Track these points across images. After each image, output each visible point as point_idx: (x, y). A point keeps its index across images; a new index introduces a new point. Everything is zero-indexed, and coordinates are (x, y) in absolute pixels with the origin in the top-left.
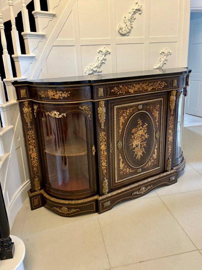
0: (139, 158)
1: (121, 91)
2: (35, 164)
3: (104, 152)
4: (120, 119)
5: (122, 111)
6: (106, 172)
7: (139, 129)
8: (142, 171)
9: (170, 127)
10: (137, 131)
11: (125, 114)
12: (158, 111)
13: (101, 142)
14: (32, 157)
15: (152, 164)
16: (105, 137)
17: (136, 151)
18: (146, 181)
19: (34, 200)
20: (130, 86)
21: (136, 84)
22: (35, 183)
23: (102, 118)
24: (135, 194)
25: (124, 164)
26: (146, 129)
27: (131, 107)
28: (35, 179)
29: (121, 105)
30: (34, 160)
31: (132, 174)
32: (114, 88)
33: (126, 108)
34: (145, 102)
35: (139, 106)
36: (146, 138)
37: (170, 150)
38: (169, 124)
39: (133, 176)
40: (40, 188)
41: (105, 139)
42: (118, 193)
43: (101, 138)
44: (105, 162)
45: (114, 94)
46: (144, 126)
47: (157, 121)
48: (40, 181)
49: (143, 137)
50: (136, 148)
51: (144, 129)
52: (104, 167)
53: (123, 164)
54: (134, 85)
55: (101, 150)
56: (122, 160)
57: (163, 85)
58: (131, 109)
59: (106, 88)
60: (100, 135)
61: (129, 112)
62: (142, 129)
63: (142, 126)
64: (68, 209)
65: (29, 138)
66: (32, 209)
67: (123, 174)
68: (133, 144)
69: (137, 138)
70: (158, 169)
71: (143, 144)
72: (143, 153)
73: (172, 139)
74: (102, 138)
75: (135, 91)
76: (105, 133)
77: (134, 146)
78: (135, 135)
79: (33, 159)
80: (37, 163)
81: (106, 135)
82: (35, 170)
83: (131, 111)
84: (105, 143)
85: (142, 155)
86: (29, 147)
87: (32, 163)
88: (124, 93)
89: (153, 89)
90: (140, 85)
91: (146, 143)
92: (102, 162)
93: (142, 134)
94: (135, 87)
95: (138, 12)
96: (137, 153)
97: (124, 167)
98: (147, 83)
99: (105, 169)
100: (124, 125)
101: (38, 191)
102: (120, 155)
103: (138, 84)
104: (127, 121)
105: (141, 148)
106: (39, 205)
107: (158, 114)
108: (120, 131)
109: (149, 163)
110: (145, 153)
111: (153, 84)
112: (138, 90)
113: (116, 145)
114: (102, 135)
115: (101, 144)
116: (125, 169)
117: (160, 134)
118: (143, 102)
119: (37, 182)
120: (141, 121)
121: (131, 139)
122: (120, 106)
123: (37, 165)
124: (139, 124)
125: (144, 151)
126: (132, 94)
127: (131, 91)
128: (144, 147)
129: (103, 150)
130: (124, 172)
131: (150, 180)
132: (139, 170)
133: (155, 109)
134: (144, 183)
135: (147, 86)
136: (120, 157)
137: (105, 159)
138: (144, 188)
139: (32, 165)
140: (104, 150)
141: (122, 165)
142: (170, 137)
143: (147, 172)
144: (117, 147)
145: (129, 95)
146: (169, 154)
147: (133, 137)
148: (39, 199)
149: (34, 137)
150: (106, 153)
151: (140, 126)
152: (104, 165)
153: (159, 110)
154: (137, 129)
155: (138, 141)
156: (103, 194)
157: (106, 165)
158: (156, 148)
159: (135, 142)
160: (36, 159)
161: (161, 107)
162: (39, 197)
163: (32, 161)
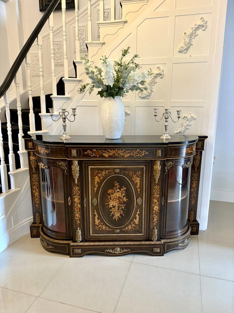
0: (117, 219)
1: (95, 155)
2: (37, 202)
3: (77, 205)
4: (95, 178)
5: (97, 171)
6: (79, 223)
7: (116, 191)
8: (121, 232)
9: (155, 196)
10: (113, 192)
11: (100, 174)
12: (139, 178)
13: (75, 195)
14: (35, 195)
15: (133, 229)
16: (79, 191)
17: (113, 212)
18: (122, 243)
19: (34, 230)
20: (104, 151)
21: (111, 150)
23: (76, 175)
24: (108, 251)
25: (100, 220)
26: (125, 193)
27: (107, 169)
28: (36, 214)
29: (96, 166)
31: (109, 232)
32: (87, 151)
33: (102, 170)
34: (123, 167)
35: (116, 170)
36: (124, 201)
37: (155, 220)
38: (154, 193)
39: (110, 235)
41: (79, 193)
42: (90, 245)
43: (74, 191)
44: (78, 214)
45: (88, 156)
46: (122, 189)
47: (138, 187)
49: (121, 200)
50: (113, 208)
51: (122, 192)
52: (77, 218)
53: (98, 220)
54: (109, 150)
55: (75, 202)
56: (97, 216)
57: (143, 153)
58: (106, 171)
59: (79, 150)
60: (74, 189)
61: (105, 173)
62: (119, 191)
63: (120, 189)
64: (47, 244)
65: (34, 180)
66: (32, 237)
67: (99, 229)
68: (109, 203)
69: (113, 199)
70: (140, 236)
71: (120, 206)
72: (121, 215)
73: (158, 209)
74: (76, 192)
75: (109, 156)
76: (78, 188)
77: (111, 206)
78: (112, 196)
81: (80, 190)
82: (37, 206)
83: (107, 173)
84: (79, 197)
85: (120, 217)
86: (33, 187)
87: (35, 200)
88: (98, 156)
89: (130, 156)
90: (115, 151)
91: (125, 206)
92: (76, 213)
93: (120, 197)
94: (109, 152)
95: (159, 76)
96: (114, 213)
97: (99, 223)
98: (124, 150)
99: (79, 220)
100: (99, 184)
102: (95, 211)
103: (113, 150)
104: (102, 181)
105: (118, 209)
107: (139, 180)
108: (95, 189)
109: (129, 227)
110: (124, 215)
111: (131, 152)
112: (113, 155)
113: (90, 201)
114: (76, 189)
115: (75, 197)
116: (101, 226)
117: (142, 200)
118: (120, 167)
120: (118, 184)
121: (107, 199)
122: (94, 167)
123: (39, 203)
124: (116, 186)
125: (122, 213)
126: (106, 158)
127: (106, 155)
128: (122, 209)
129: (76, 202)
130: (100, 228)
131: (127, 243)
132: (116, 230)
133: (135, 176)
134: (120, 244)
135: (123, 152)
136: (96, 213)
137: (78, 210)
138: (119, 249)
140: (78, 203)
141: (97, 222)
142: (156, 207)
143: (127, 235)
144: (92, 203)
145: (104, 158)
146: (155, 224)
147: (109, 197)
149: (37, 180)
150: (80, 206)
151: (117, 189)
152: (77, 216)
153: (140, 176)
154: (113, 190)
155: (115, 202)
156: (76, 242)
157: (79, 217)
158: (137, 214)
159: (111, 202)
160: (38, 198)
161: (143, 174)
162: (37, 229)
163: (35, 199)
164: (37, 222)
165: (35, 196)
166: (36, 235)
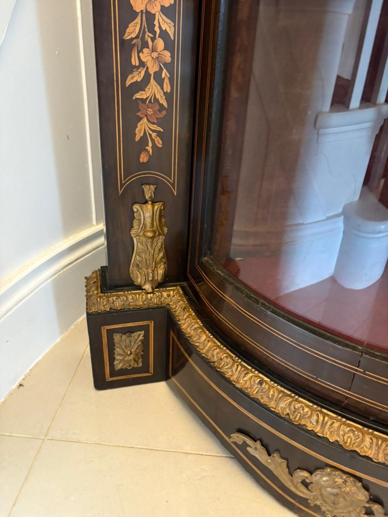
2: (153, 90)
14: (137, 4)
19: (117, 337)
22: (133, 232)
28: (136, 207)
30: (148, 36)
40: (161, 271)
48: (166, 230)
66: (101, 383)
79: (142, 33)
80: (171, 80)
82: (144, 139)
87: (128, 69)
101: (148, 287)
106: (145, 368)
119: (150, 234)
123: (168, 96)
139: (128, 82)
148: (146, 336)
160: (164, 34)
162: (146, 328)
163: (126, 47)
164: (139, 280)
165: (133, 15)
166: (134, 371)
